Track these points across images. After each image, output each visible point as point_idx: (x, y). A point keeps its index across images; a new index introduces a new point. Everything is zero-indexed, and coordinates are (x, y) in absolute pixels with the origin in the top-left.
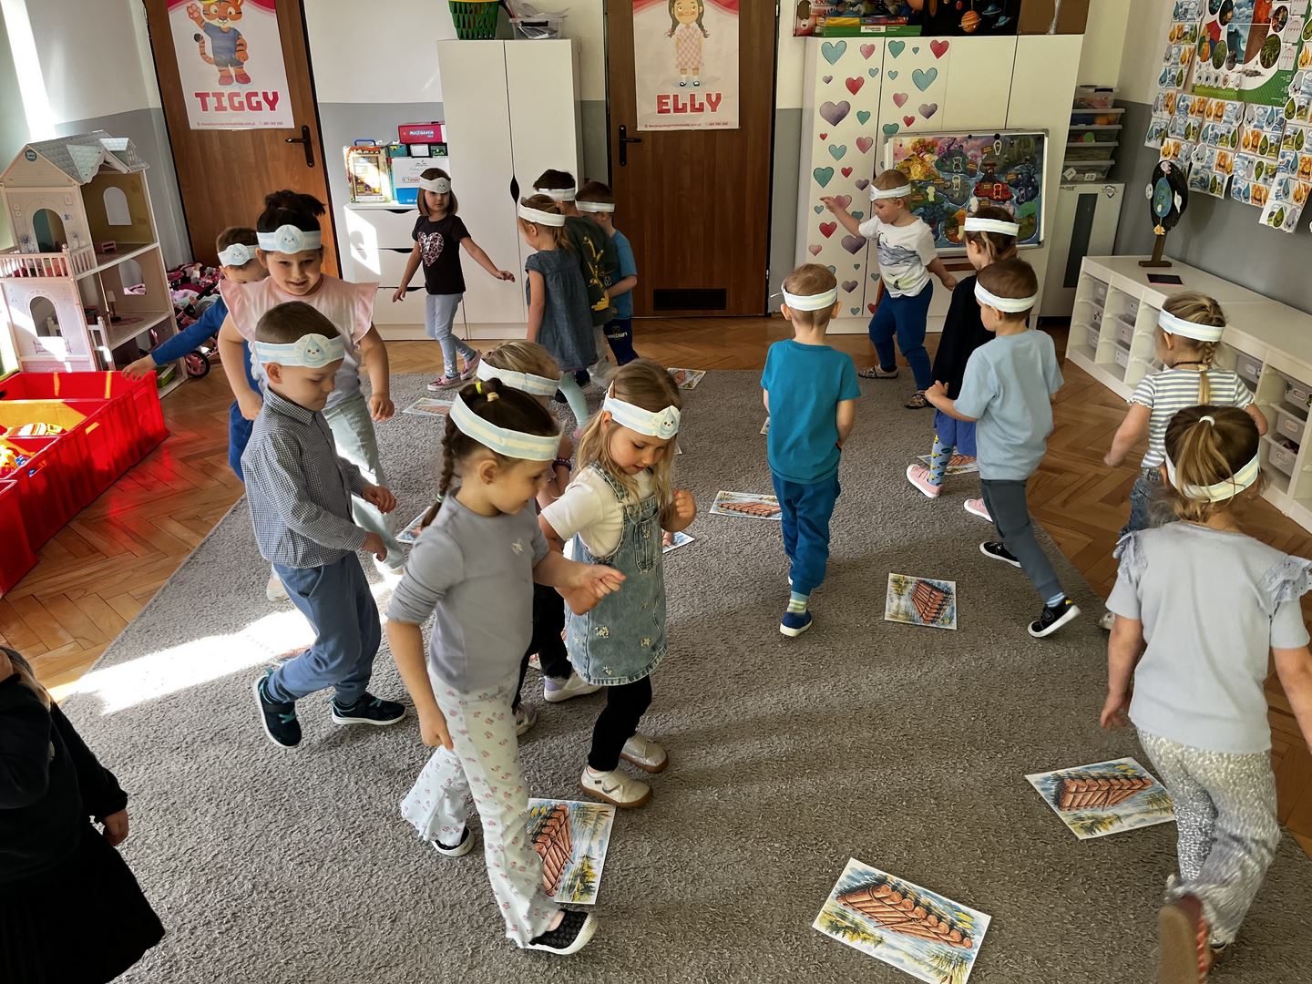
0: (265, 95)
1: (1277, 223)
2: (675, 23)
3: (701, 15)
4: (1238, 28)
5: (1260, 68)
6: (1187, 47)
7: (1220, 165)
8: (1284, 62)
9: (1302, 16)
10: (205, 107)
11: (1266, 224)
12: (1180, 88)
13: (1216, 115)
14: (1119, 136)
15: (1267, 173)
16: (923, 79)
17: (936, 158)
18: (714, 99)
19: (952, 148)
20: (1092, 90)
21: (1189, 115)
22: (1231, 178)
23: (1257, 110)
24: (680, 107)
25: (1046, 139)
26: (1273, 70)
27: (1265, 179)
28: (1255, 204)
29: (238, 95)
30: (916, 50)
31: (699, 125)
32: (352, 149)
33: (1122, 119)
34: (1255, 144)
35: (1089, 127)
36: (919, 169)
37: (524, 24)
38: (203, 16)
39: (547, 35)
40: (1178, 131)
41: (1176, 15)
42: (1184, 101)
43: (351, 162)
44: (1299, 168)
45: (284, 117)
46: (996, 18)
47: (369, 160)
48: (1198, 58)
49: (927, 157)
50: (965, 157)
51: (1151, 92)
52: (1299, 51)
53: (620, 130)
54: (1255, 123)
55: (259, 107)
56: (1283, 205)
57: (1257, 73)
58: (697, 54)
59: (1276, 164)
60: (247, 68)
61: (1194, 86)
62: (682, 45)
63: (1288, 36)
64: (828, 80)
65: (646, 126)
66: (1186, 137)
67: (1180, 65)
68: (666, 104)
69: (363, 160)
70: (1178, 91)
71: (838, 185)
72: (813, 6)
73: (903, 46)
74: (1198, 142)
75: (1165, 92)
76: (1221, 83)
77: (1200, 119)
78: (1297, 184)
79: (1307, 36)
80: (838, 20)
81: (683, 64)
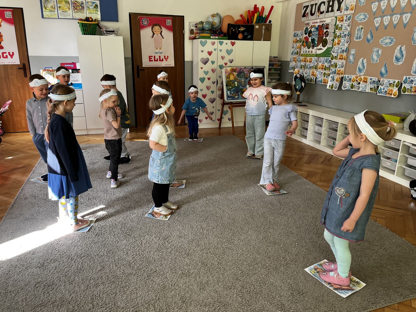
0: (9, 53)
1: (332, 88)
2: (154, 34)
3: (161, 32)
4: (314, 38)
5: (322, 47)
6: (299, 44)
7: (312, 75)
8: (329, 45)
9: (333, 33)
11: (329, 88)
14: (280, 70)
15: (327, 75)
16: (229, 52)
17: (237, 74)
18: (166, 57)
19: (241, 71)
20: (273, 57)
21: (301, 62)
22: (316, 78)
23: (322, 59)
24: (156, 60)
25: (265, 69)
26: (326, 48)
27: (327, 77)
28: (324, 84)
30: (227, 44)
31: (162, 65)
32: (44, 71)
33: (281, 65)
34: (322, 68)
35: (273, 67)
36: (232, 77)
37: (106, 31)
39: (114, 35)
40: (298, 67)
41: (294, 36)
42: (299, 59)
44: (337, 73)
45: (16, 60)
46: (247, 36)
47: (50, 74)
48: (302, 47)
49: (234, 73)
50: (244, 74)
51: (289, 57)
52: (333, 42)
53: (137, 66)
54: (322, 62)
55: (7, 57)
56: (333, 83)
57: (321, 49)
58: (161, 43)
59: (329, 72)
60: (3, 44)
61: (302, 54)
62: (156, 40)
63: (329, 38)
64: (202, 51)
65: (145, 65)
66: (301, 68)
67: (297, 49)
68: (152, 59)
69: (48, 74)
70: (297, 56)
71: (207, 83)
72: (195, 31)
73: (223, 42)
74: (305, 69)
75: (293, 57)
76: (310, 53)
77: (305, 63)
78: (337, 77)
79: (335, 38)
80: (204, 35)
81: (156, 46)
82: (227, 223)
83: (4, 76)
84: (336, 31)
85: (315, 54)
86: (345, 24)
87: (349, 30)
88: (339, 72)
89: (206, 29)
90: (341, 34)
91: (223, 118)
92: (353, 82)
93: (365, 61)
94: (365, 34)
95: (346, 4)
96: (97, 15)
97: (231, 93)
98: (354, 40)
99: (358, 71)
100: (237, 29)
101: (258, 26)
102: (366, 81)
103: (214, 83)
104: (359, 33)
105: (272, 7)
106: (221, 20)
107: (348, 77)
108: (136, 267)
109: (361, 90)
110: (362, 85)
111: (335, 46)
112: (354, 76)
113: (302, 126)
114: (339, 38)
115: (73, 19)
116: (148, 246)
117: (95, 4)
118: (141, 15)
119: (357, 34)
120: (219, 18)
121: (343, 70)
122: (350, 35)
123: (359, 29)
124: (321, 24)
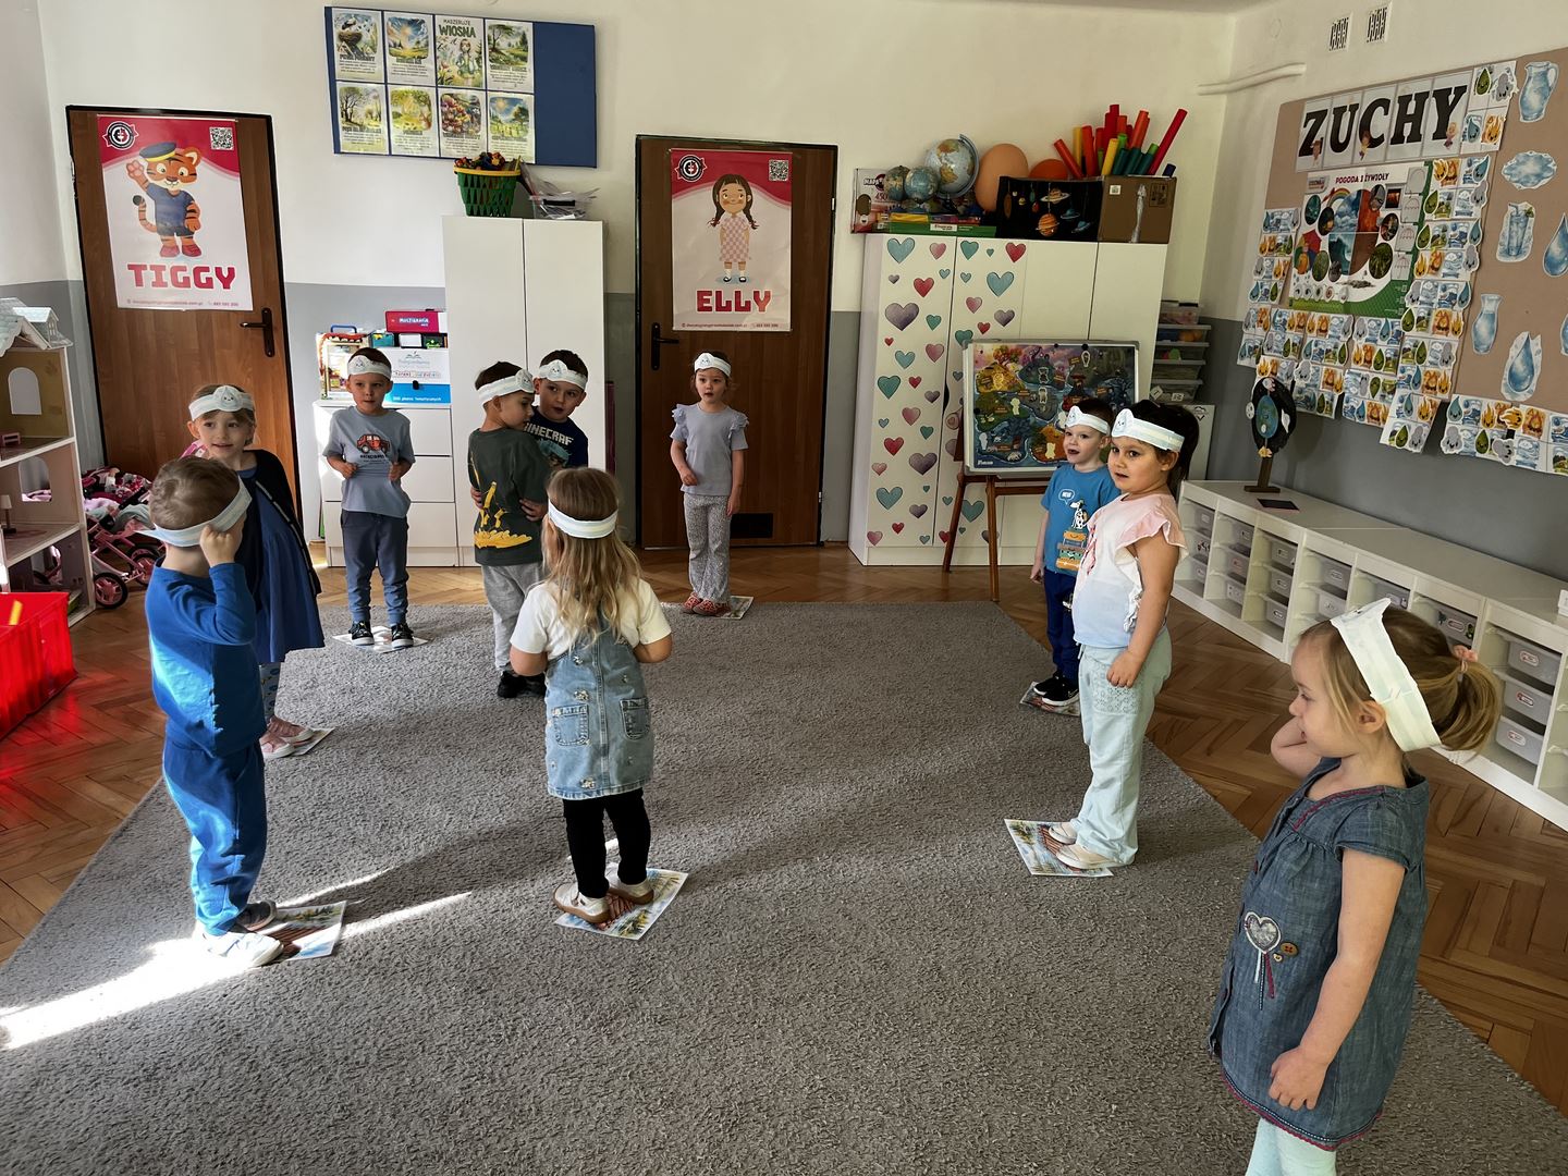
0: (218, 271)
2: (720, 212)
3: (749, 204)
4: (1342, 238)
5: (1369, 278)
6: (1281, 259)
7: (1327, 383)
8: (1397, 271)
9: (1415, 224)
10: (139, 282)
11: (1388, 443)
12: (1275, 302)
13: (1320, 330)
14: (1206, 354)
15: (1384, 389)
16: (998, 284)
17: (1021, 367)
18: (762, 297)
19: (1037, 357)
20: (1176, 305)
22: (1341, 398)
23: (1368, 323)
24: (724, 304)
25: (1136, 352)
26: (1385, 280)
27: (1383, 397)
28: (1373, 423)
29: (183, 269)
30: (990, 252)
31: (745, 326)
32: (327, 336)
33: (1208, 336)
34: (1368, 359)
35: (1176, 343)
36: (1002, 379)
37: (546, 202)
38: (146, 175)
39: (572, 216)
40: (1275, 348)
41: (1266, 226)
42: (1280, 316)
43: (324, 351)
44: (1423, 383)
45: (240, 297)
46: (1075, 223)
48: (1294, 271)
49: (1010, 366)
50: (1051, 368)
51: (1241, 308)
52: (1415, 260)
53: (654, 326)
54: (1367, 336)
55: (209, 283)
56: (1406, 422)
57: (1366, 284)
58: (744, 247)
59: (1394, 379)
60: (198, 238)
61: (1292, 300)
62: (728, 235)
63: (1400, 244)
64: (895, 280)
65: (683, 325)
66: (1286, 354)
67: (1273, 278)
68: (708, 301)
69: (339, 349)
70: (1273, 306)
71: (906, 396)
72: (873, 202)
73: (976, 247)
74: (1300, 358)
75: (1257, 307)
76: (1323, 296)
77: (1301, 335)
78: (1422, 400)
79: (1423, 244)
80: (905, 217)
81: (728, 256)
82: (858, 979)
83: (197, 348)
84: (1427, 216)
85: (1343, 302)
86: (1463, 192)
87: (1479, 216)
88: (1434, 380)
89: (915, 196)
90: (1445, 230)
91: (962, 530)
92: (1488, 425)
93: (1536, 345)
94: (1541, 238)
95: (1469, 114)
96: (521, 146)
97: (991, 441)
98: (1498, 257)
99: (1505, 385)
100: (1032, 196)
101: (1119, 187)
102: (1536, 427)
103: (933, 398)
104: (1517, 232)
105: (1181, 115)
106: (976, 164)
107: (1467, 406)
108: (462, 1128)
109: (1518, 462)
110: (1521, 437)
111: (1423, 277)
112: (1492, 403)
113: (1269, 584)
114: (1437, 244)
115: (440, 158)
116: (536, 1043)
117: (518, 105)
118: (676, 144)
119: (1507, 235)
120: (969, 156)
121: (1449, 374)
122: (1480, 235)
123: (1518, 215)
124: (1370, 187)
